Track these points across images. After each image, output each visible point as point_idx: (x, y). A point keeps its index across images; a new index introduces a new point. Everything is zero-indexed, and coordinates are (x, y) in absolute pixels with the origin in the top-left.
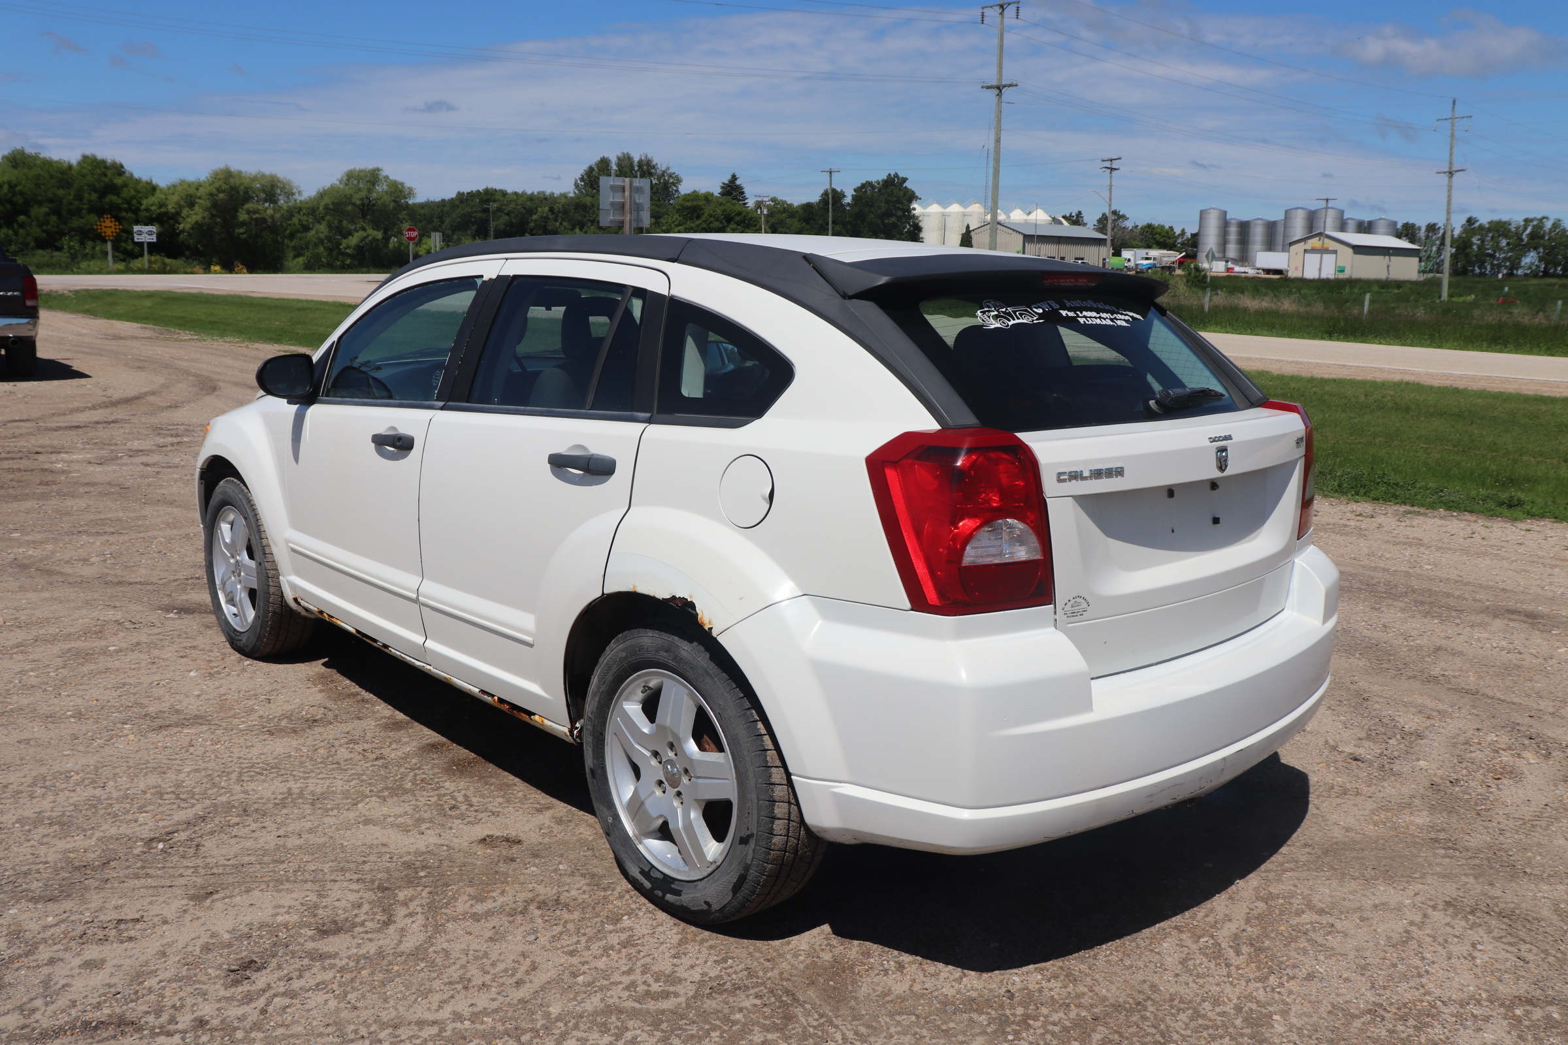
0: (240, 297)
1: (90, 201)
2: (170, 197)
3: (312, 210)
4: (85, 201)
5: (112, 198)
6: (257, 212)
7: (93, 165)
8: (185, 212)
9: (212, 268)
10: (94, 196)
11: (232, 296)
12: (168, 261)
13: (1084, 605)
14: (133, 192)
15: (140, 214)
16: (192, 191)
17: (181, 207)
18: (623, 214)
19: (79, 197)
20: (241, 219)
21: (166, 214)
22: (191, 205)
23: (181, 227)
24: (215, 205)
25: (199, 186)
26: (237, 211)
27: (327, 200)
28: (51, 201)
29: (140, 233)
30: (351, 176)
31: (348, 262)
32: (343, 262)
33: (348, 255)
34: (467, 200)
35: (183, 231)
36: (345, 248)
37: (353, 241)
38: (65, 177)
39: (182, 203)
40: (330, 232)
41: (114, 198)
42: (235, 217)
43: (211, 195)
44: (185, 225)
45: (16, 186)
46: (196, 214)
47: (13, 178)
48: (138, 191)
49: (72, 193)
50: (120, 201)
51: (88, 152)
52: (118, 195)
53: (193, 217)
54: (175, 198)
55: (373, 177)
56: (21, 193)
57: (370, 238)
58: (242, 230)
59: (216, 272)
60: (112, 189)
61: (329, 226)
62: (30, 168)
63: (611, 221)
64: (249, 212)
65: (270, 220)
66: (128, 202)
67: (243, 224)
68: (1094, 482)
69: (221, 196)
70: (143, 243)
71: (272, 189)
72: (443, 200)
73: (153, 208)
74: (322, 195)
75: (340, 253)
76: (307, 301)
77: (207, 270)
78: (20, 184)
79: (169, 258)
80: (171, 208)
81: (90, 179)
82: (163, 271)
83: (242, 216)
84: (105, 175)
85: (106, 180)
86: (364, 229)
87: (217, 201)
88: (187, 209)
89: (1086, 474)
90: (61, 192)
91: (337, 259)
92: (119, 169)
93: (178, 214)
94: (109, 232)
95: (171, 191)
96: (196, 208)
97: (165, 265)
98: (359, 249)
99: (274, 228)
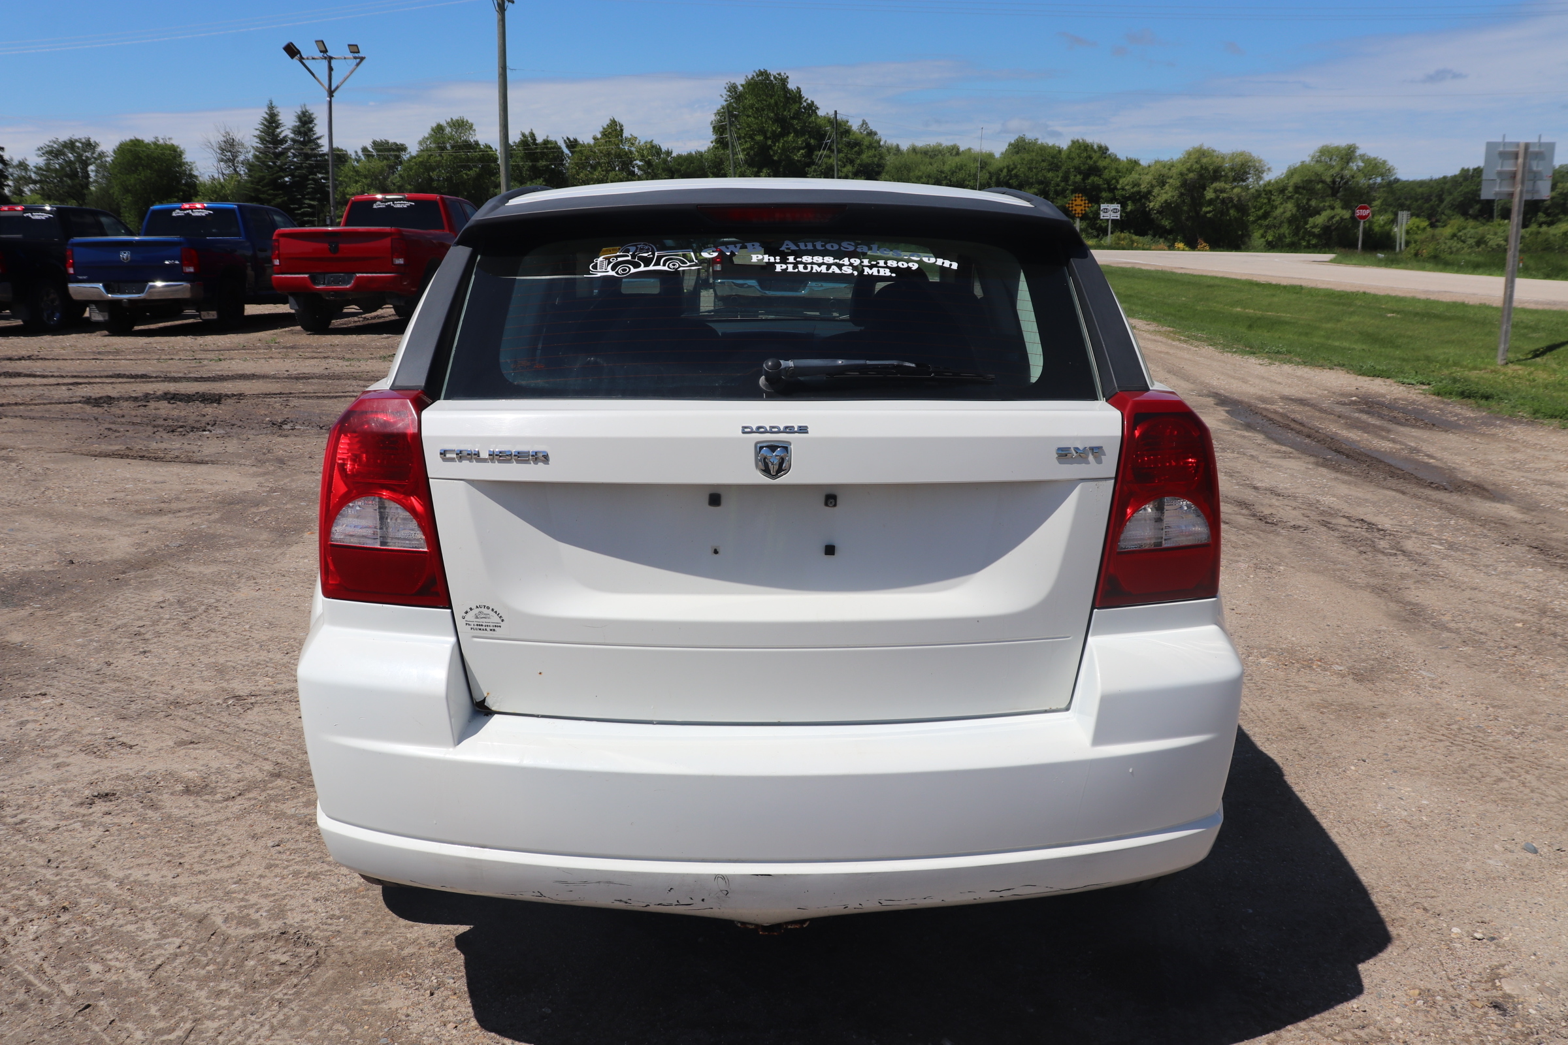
0: (1163, 272)
1: (1075, 183)
2: (1143, 177)
3: (1281, 188)
4: (1070, 182)
5: (1094, 179)
6: (1223, 191)
7: (1082, 148)
8: (1156, 191)
9: (1176, 245)
10: (1079, 178)
11: (1157, 271)
12: (1135, 238)
13: (496, 619)
14: (1113, 173)
15: (1116, 192)
16: (1165, 171)
17: (1153, 186)
18: (1514, 184)
19: (1066, 179)
20: (1208, 198)
21: (1139, 192)
22: (1162, 183)
23: (1152, 205)
24: (1184, 184)
25: (1172, 166)
26: (1204, 189)
27: (1296, 179)
28: (1040, 183)
29: (1106, 211)
30: (1325, 151)
31: (1313, 242)
32: (1308, 241)
33: (1314, 235)
34: (1472, 176)
35: (1152, 209)
36: (1312, 227)
37: (1320, 220)
38: (1056, 161)
39: (1154, 182)
40: (1298, 211)
41: (1096, 179)
42: (1203, 196)
43: (1182, 174)
44: (1154, 205)
45: (1013, 169)
46: (1166, 193)
47: (1011, 163)
48: (1118, 171)
49: (1061, 175)
50: (1101, 182)
51: (1078, 137)
52: (1100, 176)
53: (1164, 196)
54: (1148, 178)
55: (1348, 154)
56: (1016, 176)
57: (1338, 218)
58: (1209, 209)
59: (1179, 249)
60: (1095, 170)
61: (1298, 206)
62: (1028, 152)
63: (1497, 194)
64: (1215, 191)
65: (1236, 199)
66: (1108, 182)
67: (1211, 202)
68: (497, 466)
69: (1191, 175)
70: (1108, 220)
71: (1242, 169)
72: (1445, 178)
73: (1127, 188)
74: (1292, 173)
75: (1307, 232)
76: (1222, 278)
77: (1171, 247)
78: (1016, 168)
79: (1136, 235)
80: (1144, 188)
81: (1076, 162)
82: (1130, 247)
83: (1209, 194)
84: (1091, 158)
85: (1091, 162)
86: (1333, 208)
87: (1186, 180)
88: (1158, 188)
89: (484, 455)
90: (1050, 175)
91: (1303, 238)
92: (1103, 150)
93: (1149, 192)
94: (1079, 209)
95: (1146, 171)
96: (1167, 187)
97: (1132, 241)
98: (1326, 229)
99: (1242, 208)
